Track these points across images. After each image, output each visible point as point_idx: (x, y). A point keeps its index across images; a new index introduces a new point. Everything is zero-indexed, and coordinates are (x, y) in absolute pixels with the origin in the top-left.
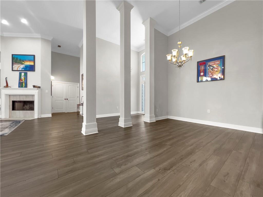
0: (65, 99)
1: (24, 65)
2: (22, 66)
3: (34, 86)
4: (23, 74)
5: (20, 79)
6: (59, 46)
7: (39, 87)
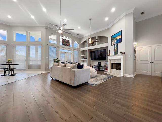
0: (150, 62)
1: (116, 40)
2: (115, 41)
3: (121, 53)
4: (116, 46)
5: (115, 50)
6: (143, 13)
7: (124, 53)
